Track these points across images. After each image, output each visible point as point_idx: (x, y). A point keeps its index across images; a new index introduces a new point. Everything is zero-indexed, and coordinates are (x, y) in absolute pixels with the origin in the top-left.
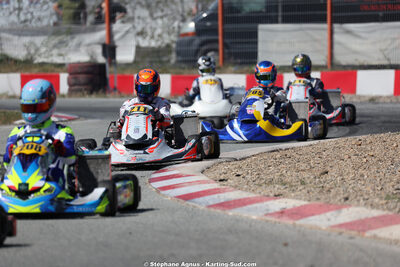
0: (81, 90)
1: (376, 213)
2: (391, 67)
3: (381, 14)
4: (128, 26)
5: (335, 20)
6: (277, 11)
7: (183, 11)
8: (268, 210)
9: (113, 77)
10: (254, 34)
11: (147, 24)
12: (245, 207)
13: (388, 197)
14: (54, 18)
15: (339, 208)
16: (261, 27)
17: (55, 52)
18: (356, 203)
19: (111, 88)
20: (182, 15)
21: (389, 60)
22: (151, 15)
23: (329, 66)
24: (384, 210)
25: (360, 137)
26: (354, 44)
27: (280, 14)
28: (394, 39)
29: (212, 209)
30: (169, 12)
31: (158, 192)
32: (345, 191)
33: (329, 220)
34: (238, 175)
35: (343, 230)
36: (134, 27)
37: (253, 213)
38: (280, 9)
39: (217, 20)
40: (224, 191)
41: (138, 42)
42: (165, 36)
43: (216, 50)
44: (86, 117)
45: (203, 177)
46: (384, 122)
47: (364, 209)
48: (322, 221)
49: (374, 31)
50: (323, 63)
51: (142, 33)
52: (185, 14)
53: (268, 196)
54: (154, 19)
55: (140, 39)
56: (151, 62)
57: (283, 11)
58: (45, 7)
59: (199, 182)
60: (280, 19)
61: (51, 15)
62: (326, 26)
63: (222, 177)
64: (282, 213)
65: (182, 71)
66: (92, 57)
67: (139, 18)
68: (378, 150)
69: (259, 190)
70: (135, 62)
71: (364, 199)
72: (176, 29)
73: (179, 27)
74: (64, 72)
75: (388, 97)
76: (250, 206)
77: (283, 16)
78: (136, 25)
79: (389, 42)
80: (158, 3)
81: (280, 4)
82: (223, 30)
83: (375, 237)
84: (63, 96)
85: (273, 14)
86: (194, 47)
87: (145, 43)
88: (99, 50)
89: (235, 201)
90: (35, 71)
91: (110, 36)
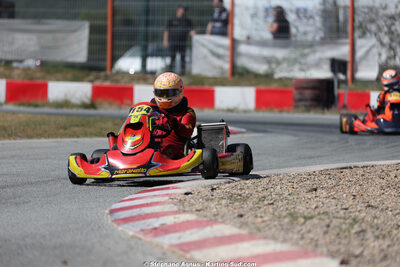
17: (297, 67)
90: (274, 86)
91: (353, 51)
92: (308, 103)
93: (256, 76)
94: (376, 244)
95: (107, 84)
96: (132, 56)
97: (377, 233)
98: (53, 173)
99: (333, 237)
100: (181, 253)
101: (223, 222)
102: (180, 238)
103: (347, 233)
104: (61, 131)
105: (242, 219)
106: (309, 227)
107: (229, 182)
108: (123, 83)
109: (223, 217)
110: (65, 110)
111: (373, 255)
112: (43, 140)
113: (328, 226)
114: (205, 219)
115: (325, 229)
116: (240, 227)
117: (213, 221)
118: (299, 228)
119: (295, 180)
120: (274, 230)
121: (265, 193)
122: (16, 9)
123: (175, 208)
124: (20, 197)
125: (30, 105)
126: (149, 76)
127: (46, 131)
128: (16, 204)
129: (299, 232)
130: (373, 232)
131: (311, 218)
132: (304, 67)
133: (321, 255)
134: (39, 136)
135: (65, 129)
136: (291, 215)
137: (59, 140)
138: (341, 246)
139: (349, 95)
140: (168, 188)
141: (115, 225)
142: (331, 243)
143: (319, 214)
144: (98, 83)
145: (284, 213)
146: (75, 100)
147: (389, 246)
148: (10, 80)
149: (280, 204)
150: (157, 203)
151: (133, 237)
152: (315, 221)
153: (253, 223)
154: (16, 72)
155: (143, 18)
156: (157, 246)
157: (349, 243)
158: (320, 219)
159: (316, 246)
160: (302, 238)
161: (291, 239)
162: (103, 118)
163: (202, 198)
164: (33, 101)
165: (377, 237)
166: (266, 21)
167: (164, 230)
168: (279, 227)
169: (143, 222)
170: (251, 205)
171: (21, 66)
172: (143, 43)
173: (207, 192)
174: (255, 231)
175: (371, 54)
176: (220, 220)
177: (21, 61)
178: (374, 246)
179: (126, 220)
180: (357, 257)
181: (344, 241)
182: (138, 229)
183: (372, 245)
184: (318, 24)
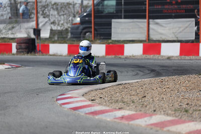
0: (23, 52)
1: (169, 118)
2: (178, 41)
3: (173, 14)
4: (47, 19)
5: (150, 18)
6: (121, 13)
7: (74, 12)
8: (115, 116)
9: (38, 45)
10: (110, 24)
11: (56, 18)
12: (104, 114)
13: (175, 110)
14: (10, 15)
15: (151, 116)
16: (113, 20)
17: (10, 32)
18: (159, 113)
19: (38, 51)
20: (74, 14)
21: (177, 38)
22: (58, 13)
23: (147, 41)
24: (173, 117)
25: (162, 78)
26: (160, 29)
27: (123, 14)
28: (180, 28)
29: (88, 115)
30: (67, 13)
31: (61, 106)
32: (154, 107)
33: (146, 121)
34: (101, 98)
35: (153, 127)
36: (49, 20)
37: (108, 118)
38: (123, 11)
39: (91, 17)
40: (94, 106)
41: (51, 27)
42: (65, 24)
43: (91, 32)
44: (25, 66)
45: (83, 98)
46: (174, 70)
47: (163, 116)
48: (142, 122)
49: (170, 23)
50: (144, 39)
51: (53, 23)
52: (75, 13)
53: (115, 109)
54: (60, 16)
55: (52, 25)
56: (58, 38)
57: (124, 13)
58: (5, 9)
59: (81, 101)
60: (123, 16)
61: (8, 13)
62: (146, 20)
63: (93, 99)
64: (122, 118)
65: (73, 42)
66: (28, 35)
67: (52, 15)
68: (171, 85)
69: (111, 105)
70: (50, 37)
71: (164, 111)
72: (71, 21)
73: (72, 20)
74: (14, 42)
75: (177, 57)
76: (106, 114)
77: (124, 15)
78: (50, 18)
79: (178, 29)
80: (61, 8)
81: (123, 9)
82: (94, 22)
83: (168, 131)
84: (14, 54)
85: (119, 14)
86: (79, 31)
87: (55, 28)
88: (32, 31)
89: (99, 111)
91: (37, 24)
132: (14, 32)
184: (9, 11)
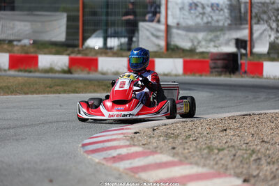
17: (212, 44)
61: (226, 19)
90: (196, 58)
91: (251, 33)
92: (219, 70)
93: (184, 51)
94: (268, 168)
95: (79, 56)
96: (97, 36)
97: (269, 160)
98: (42, 118)
99: (238, 163)
100: (132, 174)
101: (161, 153)
102: (131, 164)
103: (248, 160)
104: (48, 89)
105: (174, 151)
106: (221, 156)
107: (165, 125)
108: (91, 56)
109: (161, 149)
110: (50, 75)
111: (266, 176)
112: (35, 96)
113: (235, 155)
114: (149, 151)
115: (232, 157)
116: (173, 156)
117: (154, 152)
118: (214, 157)
119: (212, 124)
120: (196, 158)
121: (190, 133)
122: (16, 5)
123: (128, 143)
124: (19, 135)
125: (26, 71)
126: (109, 51)
127: (37, 89)
128: (17, 140)
129: (214, 160)
130: (266, 160)
131: (223, 149)
132: (217, 44)
133: (230, 175)
134: (33, 93)
135: (51, 87)
136: (209, 147)
137: (46, 95)
138: (244, 170)
139: (249, 64)
140: (123, 129)
141: (86, 155)
142: (237, 167)
143: (228, 147)
144: (73, 56)
145: (204, 147)
146: (57, 68)
147: (277, 169)
148: (12, 54)
149: (201, 140)
150: (115, 140)
151: (98, 163)
152: (226, 152)
153: (182, 153)
154: (16, 48)
155: (105, 10)
156: (115, 169)
157: (249, 167)
158: (229, 150)
159: (226, 169)
160: (217, 164)
161: (209, 164)
162: (77, 80)
163: (146, 136)
164: (28, 69)
165: (269, 163)
166: (190, 13)
167: (120, 158)
168: (200, 156)
169: (105, 152)
170: (180, 141)
171: (19, 44)
172: (104, 28)
173: (150, 132)
174: (183, 159)
175: (263, 36)
176: (159, 151)
177: (19, 41)
178: (267, 169)
179: (94, 151)
180: (254, 177)
181: (246, 166)
182: (102, 158)
183: (265, 168)
184: (227, 15)
